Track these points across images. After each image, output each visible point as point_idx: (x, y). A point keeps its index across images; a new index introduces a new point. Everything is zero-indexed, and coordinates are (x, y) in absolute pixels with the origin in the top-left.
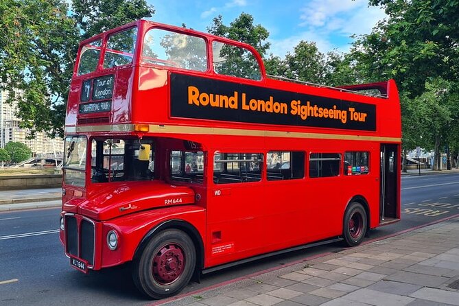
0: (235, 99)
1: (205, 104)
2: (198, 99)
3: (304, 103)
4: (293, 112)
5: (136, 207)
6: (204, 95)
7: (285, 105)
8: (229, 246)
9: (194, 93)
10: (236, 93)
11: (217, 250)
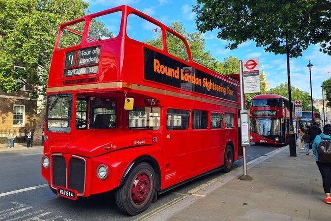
0: (177, 72)
1: (163, 73)
2: (159, 69)
3: (208, 81)
4: (204, 86)
5: (116, 147)
6: (162, 66)
7: (200, 80)
8: (174, 174)
9: (157, 64)
10: (178, 68)
11: (168, 177)
